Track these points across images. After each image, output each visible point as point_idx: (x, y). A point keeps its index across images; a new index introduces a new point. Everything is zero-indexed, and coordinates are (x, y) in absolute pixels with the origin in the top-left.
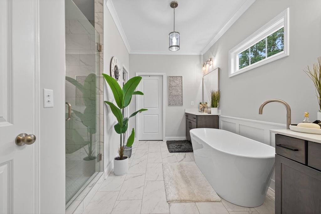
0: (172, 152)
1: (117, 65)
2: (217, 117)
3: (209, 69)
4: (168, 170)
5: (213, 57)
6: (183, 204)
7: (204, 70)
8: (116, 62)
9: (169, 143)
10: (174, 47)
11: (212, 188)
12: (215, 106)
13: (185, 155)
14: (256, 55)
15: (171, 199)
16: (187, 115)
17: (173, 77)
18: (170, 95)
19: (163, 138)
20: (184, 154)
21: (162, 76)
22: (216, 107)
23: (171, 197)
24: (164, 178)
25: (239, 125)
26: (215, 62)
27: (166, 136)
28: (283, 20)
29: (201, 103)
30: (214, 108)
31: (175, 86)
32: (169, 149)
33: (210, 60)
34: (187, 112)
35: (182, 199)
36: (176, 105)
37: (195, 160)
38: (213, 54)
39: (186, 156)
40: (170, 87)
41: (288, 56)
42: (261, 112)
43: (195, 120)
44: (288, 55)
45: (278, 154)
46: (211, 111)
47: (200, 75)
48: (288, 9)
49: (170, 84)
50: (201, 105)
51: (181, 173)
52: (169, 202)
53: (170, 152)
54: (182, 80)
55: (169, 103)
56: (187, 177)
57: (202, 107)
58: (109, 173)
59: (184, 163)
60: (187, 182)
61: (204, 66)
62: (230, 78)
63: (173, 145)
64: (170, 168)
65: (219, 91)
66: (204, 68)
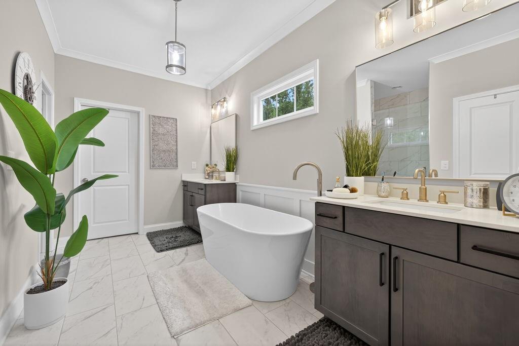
0: (162, 251)
1: (30, 73)
2: (234, 185)
3: (220, 113)
4: (161, 283)
5: (227, 97)
6: (201, 329)
7: (213, 113)
8: (27, 66)
9: (151, 236)
10: (174, 68)
11: (238, 291)
12: (232, 169)
13: (187, 250)
14: (268, 103)
15: (178, 331)
16: (186, 185)
17: (160, 117)
18: (154, 150)
19: (138, 229)
20: (184, 249)
21: (138, 113)
22: (233, 171)
23: (176, 328)
24: (156, 300)
25: (265, 194)
26: (231, 105)
27: (145, 224)
28: (312, 71)
29: (207, 165)
30: (230, 173)
31: (163, 135)
32: (154, 246)
33: (223, 100)
34: (184, 179)
35: (198, 322)
36: (165, 166)
37: (205, 255)
38: (227, 92)
39: (189, 252)
40: (153, 135)
41: (317, 114)
42: (295, 178)
43: (202, 192)
44: (318, 112)
45: (318, 226)
46: (225, 177)
47: (207, 121)
48: (318, 60)
49: (154, 130)
50: (207, 168)
51: (186, 281)
52: (175, 337)
53: (158, 252)
54: (176, 125)
55: (152, 164)
56: (198, 285)
57: (209, 172)
58: (9, 330)
59: (188, 264)
60: (200, 293)
61: (212, 108)
62: (253, 130)
63: (161, 238)
64: (164, 279)
65: (236, 147)
66: (213, 111)
